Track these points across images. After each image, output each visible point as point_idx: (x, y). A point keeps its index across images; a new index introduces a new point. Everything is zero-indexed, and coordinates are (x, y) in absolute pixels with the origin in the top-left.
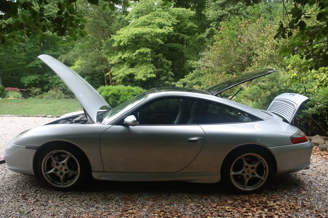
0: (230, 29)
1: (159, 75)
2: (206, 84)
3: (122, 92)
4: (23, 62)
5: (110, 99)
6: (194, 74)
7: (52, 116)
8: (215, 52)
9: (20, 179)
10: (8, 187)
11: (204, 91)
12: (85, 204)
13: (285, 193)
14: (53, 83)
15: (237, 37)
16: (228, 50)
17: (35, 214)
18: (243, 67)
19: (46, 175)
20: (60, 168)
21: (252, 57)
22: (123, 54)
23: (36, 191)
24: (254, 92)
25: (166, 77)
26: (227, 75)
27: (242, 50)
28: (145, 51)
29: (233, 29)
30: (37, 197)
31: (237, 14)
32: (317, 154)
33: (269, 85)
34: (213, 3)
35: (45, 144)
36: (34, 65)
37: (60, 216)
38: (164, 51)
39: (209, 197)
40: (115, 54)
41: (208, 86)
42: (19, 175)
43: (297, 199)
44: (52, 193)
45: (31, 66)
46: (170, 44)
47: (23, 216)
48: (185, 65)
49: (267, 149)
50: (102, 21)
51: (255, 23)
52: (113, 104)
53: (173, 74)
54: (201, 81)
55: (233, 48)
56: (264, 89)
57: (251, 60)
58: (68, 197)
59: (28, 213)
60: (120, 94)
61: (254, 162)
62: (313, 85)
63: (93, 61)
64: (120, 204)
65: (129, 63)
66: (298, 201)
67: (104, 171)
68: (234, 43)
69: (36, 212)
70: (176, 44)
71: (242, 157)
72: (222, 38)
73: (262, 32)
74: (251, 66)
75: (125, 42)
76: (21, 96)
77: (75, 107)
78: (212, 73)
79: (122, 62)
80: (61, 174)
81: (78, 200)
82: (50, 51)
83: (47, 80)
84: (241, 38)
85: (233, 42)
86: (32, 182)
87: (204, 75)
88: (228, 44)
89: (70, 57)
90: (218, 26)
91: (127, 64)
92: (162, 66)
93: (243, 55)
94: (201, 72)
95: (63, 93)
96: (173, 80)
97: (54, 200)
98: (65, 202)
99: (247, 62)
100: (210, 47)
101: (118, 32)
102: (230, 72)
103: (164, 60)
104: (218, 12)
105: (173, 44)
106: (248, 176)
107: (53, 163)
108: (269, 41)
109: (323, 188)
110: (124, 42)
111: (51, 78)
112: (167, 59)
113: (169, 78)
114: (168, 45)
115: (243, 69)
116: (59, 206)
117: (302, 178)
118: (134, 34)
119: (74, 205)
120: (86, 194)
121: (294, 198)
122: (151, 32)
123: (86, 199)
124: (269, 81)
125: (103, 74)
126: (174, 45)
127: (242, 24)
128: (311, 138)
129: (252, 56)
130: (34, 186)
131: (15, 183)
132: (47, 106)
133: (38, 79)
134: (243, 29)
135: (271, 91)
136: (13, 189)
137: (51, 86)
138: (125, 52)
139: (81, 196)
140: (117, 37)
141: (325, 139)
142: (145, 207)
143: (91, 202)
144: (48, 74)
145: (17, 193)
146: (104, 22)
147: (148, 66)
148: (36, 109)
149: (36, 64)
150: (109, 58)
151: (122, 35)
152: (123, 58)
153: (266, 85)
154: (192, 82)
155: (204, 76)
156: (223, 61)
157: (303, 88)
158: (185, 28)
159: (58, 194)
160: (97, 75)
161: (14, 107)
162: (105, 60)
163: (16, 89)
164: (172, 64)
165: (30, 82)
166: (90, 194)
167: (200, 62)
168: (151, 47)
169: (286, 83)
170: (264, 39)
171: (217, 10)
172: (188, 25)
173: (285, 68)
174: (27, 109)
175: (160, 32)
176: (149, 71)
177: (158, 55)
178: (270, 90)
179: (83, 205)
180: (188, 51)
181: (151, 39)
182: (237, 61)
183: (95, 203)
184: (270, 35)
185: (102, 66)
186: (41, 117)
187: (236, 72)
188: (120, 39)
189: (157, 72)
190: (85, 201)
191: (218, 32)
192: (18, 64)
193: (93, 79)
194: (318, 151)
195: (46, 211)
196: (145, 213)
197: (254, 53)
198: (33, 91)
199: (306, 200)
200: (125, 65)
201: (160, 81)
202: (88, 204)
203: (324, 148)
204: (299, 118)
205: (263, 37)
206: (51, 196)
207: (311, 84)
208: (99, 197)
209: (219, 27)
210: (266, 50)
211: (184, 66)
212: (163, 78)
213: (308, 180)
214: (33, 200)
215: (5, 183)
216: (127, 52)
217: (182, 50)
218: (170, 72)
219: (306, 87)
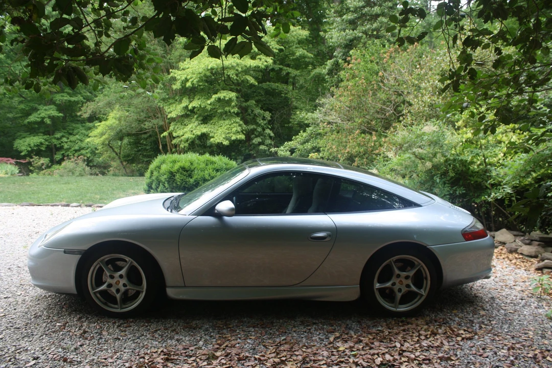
0: (366, 62)
1: (249, 135)
2: (328, 150)
3: (196, 165)
4: (16, 114)
5: (178, 177)
6: (307, 134)
7: (79, 204)
8: (342, 99)
9: (50, 301)
10: (35, 314)
11: (325, 161)
12: (159, 335)
13: (455, 315)
14: (70, 148)
15: (377, 74)
16: (363, 95)
17: (87, 351)
18: (387, 123)
19: (95, 293)
20: (116, 283)
21: (401, 107)
22: (191, 102)
23: (80, 318)
24: (406, 163)
25: (262, 139)
26: (363, 135)
27: (386, 96)
28: (228, 96)
29: (372, 61)
30: (84, 327)
31: (377, 37)
32: (504, 259)
33: (428, 152)
34: (338, 19)
35: (94, 246)
36: (38, 119)
37: (125, 353)
38: (257, 96)
39: (343, 322)
40: (176, 100)
41: (330, 154)
42: (47, 296)
43: (472, 322)
44: (106, 322)
45: (32, 120)
46: (268, 83)
47: (68, 354)
48: (291, 118)
49: (428, 248)
50: (155, 46)
51: (405, 52)
52: (181, 184)
53: (272, 135)
54: (320, 145)
55: (371, 92)
56: (421, 159)
57: (401, 112)
58: (131, 326)
59: (76, 349)
60: (192, 168)
61: (409, 268)
62: (497, 152)
63: (139, 113)
64: (212, 334)
65: (200, 116)
66: (474, 325)
67: (185, 286)
68: (373, 85)
69: (87, 348)
70: (277, 84)
71: (391, 261)
72: (354, 77)
73: (418, 66)
74: (400, 122)
75: (195, 82)
76: (18, 172)
77: (114, 190)
78: (338, 132)
79: (189, 114)
80: (118, 291)
81: (148, 331)
82: (65, 94)
83: (60, 144)
84: (383, 76)
85: (371, 82)
86: (70, 307)
87: (324, 135)
88: (363, 86)
89: (100, 107)
90: (347, 56)
91: (197, 118)
92: (254, 121)
93: (388, 103)
94: (320, 131)
95: (88, 165)
96: (273, 143)
97: (111, 331)
98: (127, 333)
99: (394, 114)
100: (335, 90)
101: (181, 65)
102: (366, 131)
103: (258, 111)
104: (347, 34)
105: (273, 84)
106: (400, 290)
107: (106, 274)
108: (429, 82)
109: (510, 307)
110: (193, 81)
111: (66, 141)
112: (262, 108)
113: (266, 141)
114: (265, 85)
115: (387, 126)
116: (119, 339)
117: (480, 293)
118: (209, 68)
119: (143, 337)
120: (158, 322)
121: (469, 321)
122: (238, 65)
123: (160, 328)
124: (430, 145)
125: (157, 135)
126: (275, 85)
127: (385, 54)
128: (494, 235)
129: (403, 106)
130: (75, 311)
131: (44, 308)
132: (65, 188)
133: (44, 143)
134: (387, 62)
135: (433, 162)
136: (43, 316)
137: (66, 154)
138: (194, 98)
139: (150, 324)
140: (180, 72)
141: (515, 235)
142: (250, 337)
143: (168, 332)
144: (61, 134)
145: (51, 321)
146: (159, 48)
147: (232, 122)
148: (49, 194)
149: (41, 117)
150: (167, 107)
151: (188, 70)
152: (190, 107)
153: (425, 152)
154: (305, 148)
155: (325, 137)
156: (356, 113)
157: (481, 157)
158: (291, 58)
159: (115, 323)
160: (145, 136)
161: (10, 191)
162: (160, 110)
163: (9, 161)
164: (271, 117)
165: (30, 147)
166: (163, 321)
167: (317, 115)
168: (237, 89)
169: (456, 149)
170: (421, 78)
171: (345, 30)
172: (298, 54)
173: (454, 126)
174: (33, 193)
175: (252, 64)
176: (234, 130)
177: (248, 103)
178: (431, 160)
179: (156, 337)
180: (297, 96)
181: (237, 76)
182: (378, 112)
183: (173, 334)
184: (430, 73)
185: (155, 121)
186: (60, 206)
187: (377, 131)
188: (185, 76)
189: (246, 130)
190: (158, 332)
191: (347, 67)
192: (8, 117)
193: (139, 143)
194: (505, 254)
195: (102, 346)
196: (251, 346)
197: (404, 100)
198: (36, 163)
199: (486, 323)
200: (193, 120)
201: (251, 145)
202: (163, 335)
203: (513, 249)
204: (476, 203)
205: (419, 75)
206: (104, 325)
207: (494, 150)
208: (179, 325)
209: (349, 59)
210: (423, 96)
211: (291, 120)
212: (256, 140)
213: (490, 296)
214: (78, 331)
215: (27, 308)
216: (196, 98)
217: (286, 94)
218: (268, 131)
219: (486, 156)
